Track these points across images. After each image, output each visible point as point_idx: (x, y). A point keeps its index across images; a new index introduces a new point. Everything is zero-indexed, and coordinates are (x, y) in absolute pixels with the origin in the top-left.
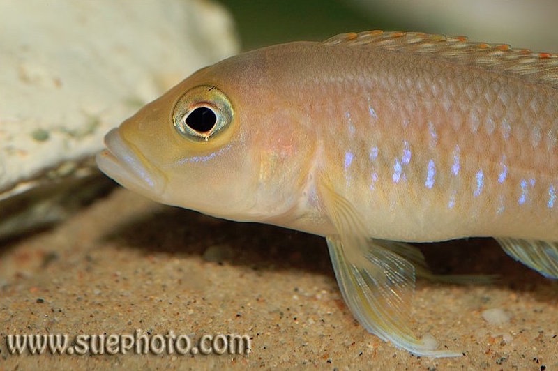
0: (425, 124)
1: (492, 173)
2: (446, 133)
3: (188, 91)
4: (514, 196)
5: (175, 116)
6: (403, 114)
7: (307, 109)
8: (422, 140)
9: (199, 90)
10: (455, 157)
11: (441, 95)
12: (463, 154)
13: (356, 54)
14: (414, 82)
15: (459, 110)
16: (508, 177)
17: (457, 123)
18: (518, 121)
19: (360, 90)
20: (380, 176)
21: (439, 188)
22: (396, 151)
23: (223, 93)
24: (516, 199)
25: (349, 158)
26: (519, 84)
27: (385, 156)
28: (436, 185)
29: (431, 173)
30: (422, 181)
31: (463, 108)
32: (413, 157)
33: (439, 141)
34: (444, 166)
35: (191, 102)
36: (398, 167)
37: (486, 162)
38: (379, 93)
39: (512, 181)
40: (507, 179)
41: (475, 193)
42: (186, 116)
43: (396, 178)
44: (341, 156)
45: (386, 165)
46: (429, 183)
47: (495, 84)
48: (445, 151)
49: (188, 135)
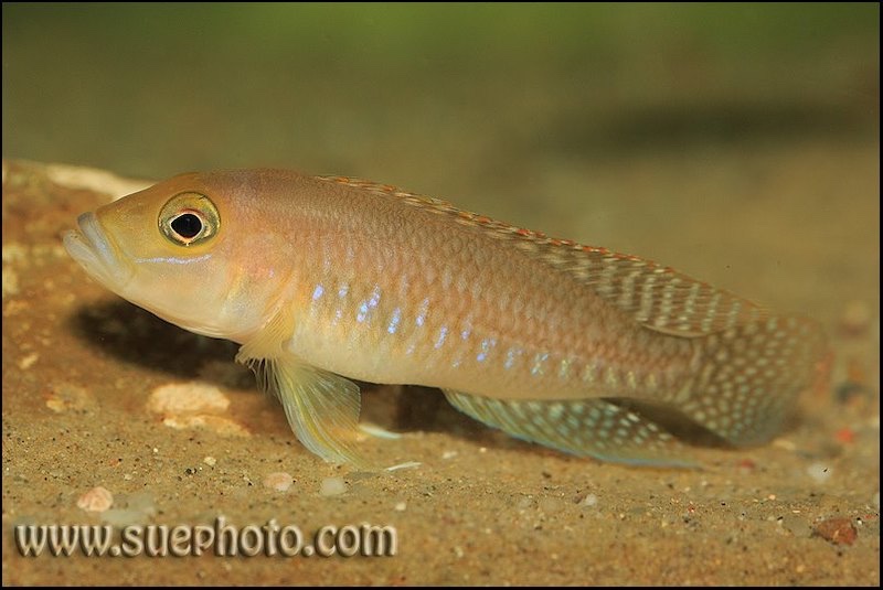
0: (399, 273)
1: (456, 329)
2: (418, 285)
3: (179, 195)
4: (473, 353)
5: (162, 217)
6: (379, 260)
7: (292, 238)
8: (394, 286)
9: (190, 196)
10: (423, 309)
11: (419, 247)
12: (431, 308)
13: (345, 194)
14: (396, 230)
15: (434, 264)
16: (472, 334)
17: (430, 277)
18: (490, 282)
19: (343, 229)
20: (344, 314)
21: (401, 336)
22: (366, 292)
23: (213, 204)
24: (475, 356)
25: (318, 292)
26: (494, 247)
27: (354, 295)
28: (398, 332)
29: (396, 320)
30: (384, 326)
31: (439, 264)
32: (380, 302)
33: (409, 291)
34: (411, 315)
35: (180, 207)
36: (364, 308)
37: (452, 319)
38: (360, 234)
39: (475, 340)
40: (469, 336)
41: (436, 345)
42: (173, 220)
43: (359, 318)
44: (312, 288)
45: (352, 304)
46: (391, 330)
47: (471, 245)
48: (415, 302)
49: (171, 238)
